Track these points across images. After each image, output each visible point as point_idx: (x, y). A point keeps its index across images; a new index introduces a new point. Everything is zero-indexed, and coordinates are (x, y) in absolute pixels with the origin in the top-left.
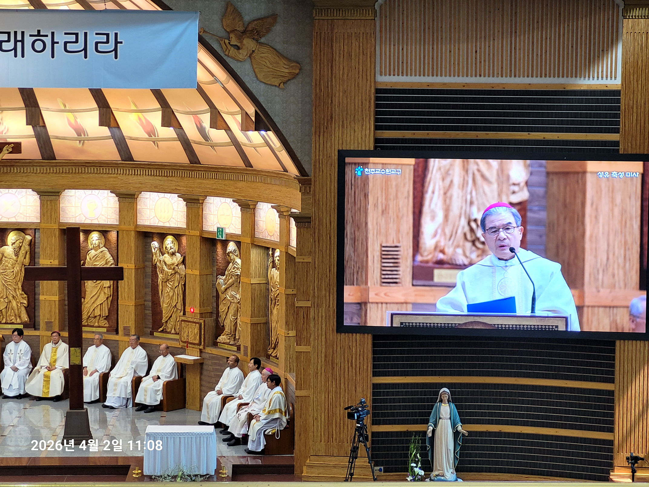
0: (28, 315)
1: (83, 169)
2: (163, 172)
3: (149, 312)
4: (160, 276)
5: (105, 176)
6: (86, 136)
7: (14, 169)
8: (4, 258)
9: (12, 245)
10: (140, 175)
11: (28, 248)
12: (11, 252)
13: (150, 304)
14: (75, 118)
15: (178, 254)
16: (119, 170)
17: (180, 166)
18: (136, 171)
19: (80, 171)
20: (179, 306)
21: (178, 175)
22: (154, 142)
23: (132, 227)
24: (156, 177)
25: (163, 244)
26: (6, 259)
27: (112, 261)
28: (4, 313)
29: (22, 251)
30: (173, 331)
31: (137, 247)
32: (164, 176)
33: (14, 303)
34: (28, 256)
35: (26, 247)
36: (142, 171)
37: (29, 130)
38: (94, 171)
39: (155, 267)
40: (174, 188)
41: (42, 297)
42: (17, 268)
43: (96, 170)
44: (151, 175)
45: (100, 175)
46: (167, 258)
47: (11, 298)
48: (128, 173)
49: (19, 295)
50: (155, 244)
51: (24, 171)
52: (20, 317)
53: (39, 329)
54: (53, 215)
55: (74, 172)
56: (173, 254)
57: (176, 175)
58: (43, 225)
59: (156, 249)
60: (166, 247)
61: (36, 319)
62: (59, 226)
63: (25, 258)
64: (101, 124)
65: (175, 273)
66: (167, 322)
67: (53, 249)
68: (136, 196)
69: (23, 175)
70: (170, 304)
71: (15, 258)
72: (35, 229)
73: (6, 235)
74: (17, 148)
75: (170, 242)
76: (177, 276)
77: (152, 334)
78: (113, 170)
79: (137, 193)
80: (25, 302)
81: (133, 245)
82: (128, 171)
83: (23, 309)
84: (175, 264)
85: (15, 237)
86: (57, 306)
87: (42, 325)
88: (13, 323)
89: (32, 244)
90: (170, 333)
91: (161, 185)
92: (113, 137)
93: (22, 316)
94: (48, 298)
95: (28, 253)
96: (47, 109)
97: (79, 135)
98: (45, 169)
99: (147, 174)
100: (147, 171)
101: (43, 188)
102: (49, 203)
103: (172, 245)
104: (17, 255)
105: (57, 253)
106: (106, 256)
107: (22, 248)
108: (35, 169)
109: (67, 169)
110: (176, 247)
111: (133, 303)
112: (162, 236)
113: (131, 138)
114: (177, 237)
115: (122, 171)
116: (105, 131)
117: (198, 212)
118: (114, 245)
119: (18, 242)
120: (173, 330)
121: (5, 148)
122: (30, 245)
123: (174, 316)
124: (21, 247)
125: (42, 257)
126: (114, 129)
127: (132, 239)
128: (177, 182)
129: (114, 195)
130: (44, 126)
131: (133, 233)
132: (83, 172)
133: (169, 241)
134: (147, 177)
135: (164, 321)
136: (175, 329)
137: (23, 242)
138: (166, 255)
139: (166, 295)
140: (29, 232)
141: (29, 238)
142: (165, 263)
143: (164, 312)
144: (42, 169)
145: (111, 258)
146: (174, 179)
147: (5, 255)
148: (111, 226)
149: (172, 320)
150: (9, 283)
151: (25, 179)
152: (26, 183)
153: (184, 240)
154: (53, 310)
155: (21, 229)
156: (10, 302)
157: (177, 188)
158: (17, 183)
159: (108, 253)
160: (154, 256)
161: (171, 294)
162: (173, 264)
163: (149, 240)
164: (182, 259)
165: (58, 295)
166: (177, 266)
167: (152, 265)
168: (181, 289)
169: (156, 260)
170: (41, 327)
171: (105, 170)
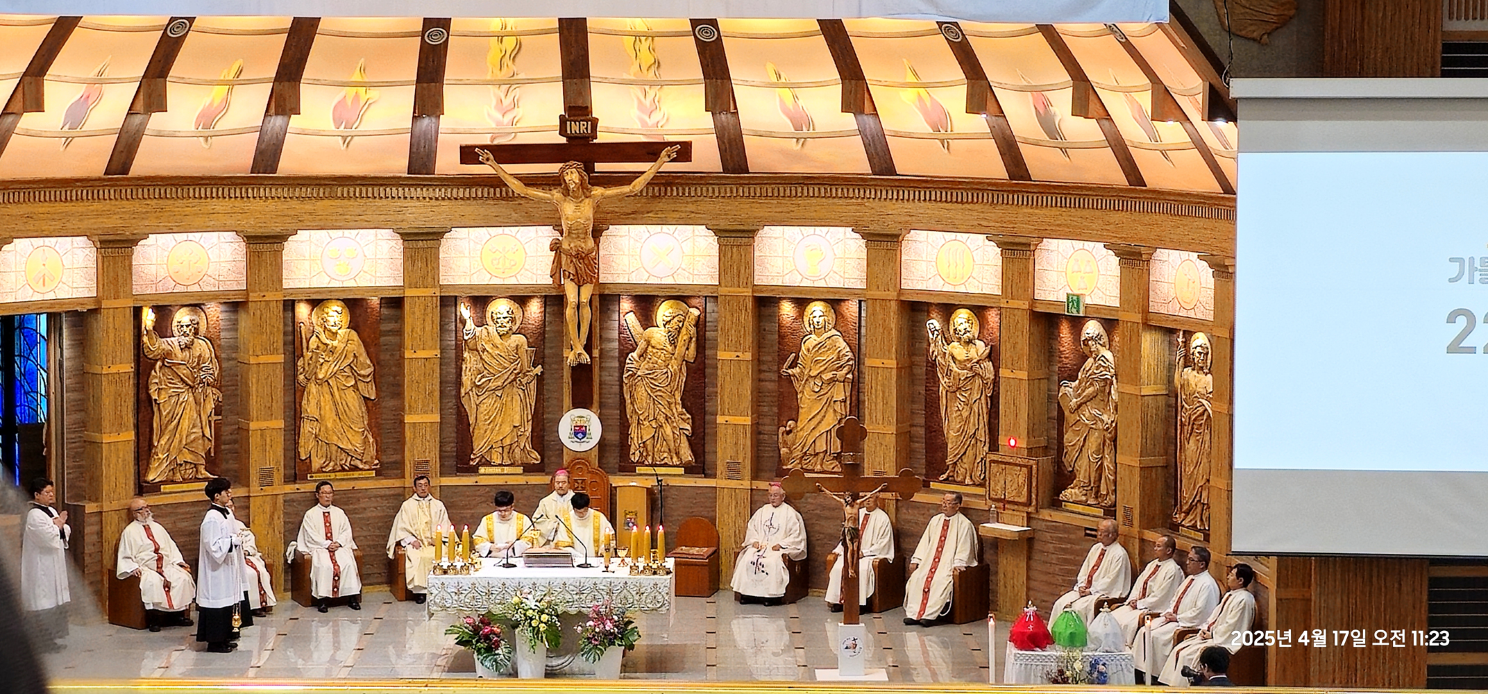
0: (692, 451)
1: (799, 190)
2: (954, 194)
3: (920, 446)
4: (944, 381)
5: (841, 201)
6: (811, 130)
7: (672, 190)
8: (650, 349)
9: (664, 325)
10: (908, 200)
11: (693, 330)
12: (663, 339)
13: (922, 431)
14: (795, 97)
15: (978, 342)
16: (868, 192)
17: (989, 184)
18: (901, 193)
19: (793, 192)
20: (982, 435)
21: (985, 201)
22: (942, 141)
23: (893, 295)
24: (939, 204)
25: (948, 323)
26: (655, 351)
27: (850, 355)
28: (650, 448)
29: (684, 336)
30: (968, 481)
31: (901, 330)
32: (957, 202)
33: (668, 430)
34: (693, 345)
35: (689, 330)
36: (912, 193)
37: (707, 121)
38: (820, 193)
39: (932, 365)
40: (975, 223)
41: (720, 419)
42: (674, 366)
43: (823, 190)
44: (930, 200)
45: (831, 201)
46: (957, 350)
47: (662, 419)
48: (884, 196)
49: (676, 415)
50: (935, 323)
51: (689, 193)
52: (677, 454)
53: (714, 476)
54: (743, 271)
55: (782, 194)
56: (970, 342)
57: (980, 200)
58: (723, 291)
59: (936, 332)
60: (955, 330)
61: (708, 458)
62: (753, 292)
63: (687, 349)
64: (846, 108)
65: (973, 376)
66: (955, 463)
67: (742, 333)
68: (901, 238)
69: (689, 199)
70: (962, 431)
71: (670, 348)
72: (706, 297)
73: (653, 306)
74: (684, 151)
75: (963, 321)
76: (978, 381)
77: (926, 485)
78: (857, 191)
79: (903, 233)
80: (689, 427)
81: (893, 326)
82: (884, 193)
83: (684, 439)
84: (975, 360)
85: (671, 311)
86: (749, 435)
87: (721, 468)
88: (666, 465)
89: (700, 324)
90: (962, 483)
91: (950, 218)
92: (861, 132)
93: (682, 452)
94: (732, 420)
95: (694, 339)
96: (745, 83)
97: (798, 128)
98: (728, 190)
99: (922, 198)
100: (922, 193)
101: (723, 225)
102: (735, 249)
103: (967, 325)
104: (673, 343)
105: (749, 339)
106: (838, 345)
107: (684, 331)
108: (710, 189)
109: (770, 190)
110: (975, 331)
111: (893, 429)
112: (948, 310)
113: (897, 135)
114: (979, 311)
115: (873, 193)
116: (850, 121)
117: (1027, 268)
118: (852, 327)
119: (676, 319)
120: (968, 478)
121: (664, 153)
122: (697, 325)
123: (970, 453)
124: (680, 328)
125: (721, 346)
126: (865, 117)
127: (892, 314)
128: (983, 212)
129: (858, 236)
130: (736, 113)
131: (894, 305)
132: (799, 195)
133: (961, 318)
134: (923, 204)
135: (949, 461)
136: (971, 477)
137: (684, 320)
138: (956, 344)
139: (955, 415)
140: (695, 302)
141: (695, 312)
142: (953, 357)
143: (950, 446)
144: (723, 191)
145: (848, 349)
146: (976, 207)
147: (653, 342)
148: (852, 292)
149: (964, 461)
150: (659, 393)
151: (691, 207)
152: (693, 215)
153: (993, 317)
154: (741, 441)
155: (681, 297)
156: (661, 426)
157: (981, 223)
158: (676, 215)
159: (841, 340)
160: (932, 345)
161: (965, 414)
162: (969, 360)
163: (923, 316)
164: (988, 351)
165: (750, 413)
166: (977, 362)
167: (928, 361)
168: (984, 406)
169: (936, 353)
170: (718, 473)
171: (840, 190)
